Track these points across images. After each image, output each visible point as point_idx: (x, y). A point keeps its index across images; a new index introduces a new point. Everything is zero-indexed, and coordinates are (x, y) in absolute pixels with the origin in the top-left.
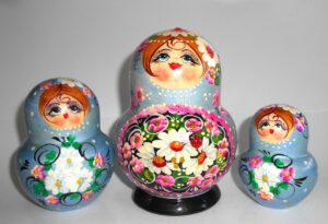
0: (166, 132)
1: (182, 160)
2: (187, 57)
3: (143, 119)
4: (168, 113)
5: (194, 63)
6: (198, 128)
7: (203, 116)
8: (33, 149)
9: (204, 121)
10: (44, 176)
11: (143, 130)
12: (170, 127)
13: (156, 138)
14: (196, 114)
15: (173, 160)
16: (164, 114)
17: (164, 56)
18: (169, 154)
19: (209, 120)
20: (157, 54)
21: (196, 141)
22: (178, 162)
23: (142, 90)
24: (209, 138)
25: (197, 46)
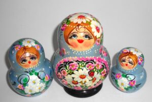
0: (77, 70)
1: (85, 82)
2: (86, 36)
3: (66, 63)
4: (78, 61)
5: (90, 38)
6: (92, 68)
7: (95, 61)
8: (17, 76)
9: (95, 63)
10: (24, 89)
11: (67, 69)
12: (79, 68)
13: (73, 73)
14: (91, 60)
15: (81, 82)
16: (76, 61)
17: (75, 36)
18: (79, 80)
19: (97, 62)
20: (71, 35)
21: (91, 74)
22: (83, 82)
23: (65, 50)
24: (97, 71)
25: (91, 28)
